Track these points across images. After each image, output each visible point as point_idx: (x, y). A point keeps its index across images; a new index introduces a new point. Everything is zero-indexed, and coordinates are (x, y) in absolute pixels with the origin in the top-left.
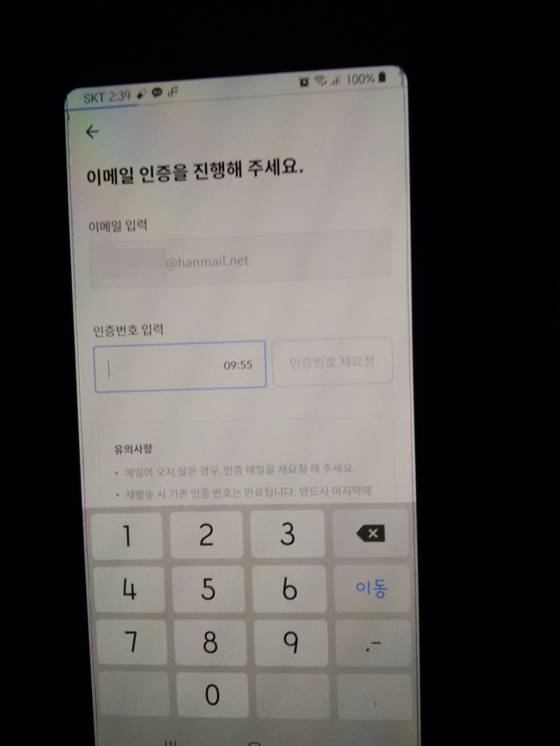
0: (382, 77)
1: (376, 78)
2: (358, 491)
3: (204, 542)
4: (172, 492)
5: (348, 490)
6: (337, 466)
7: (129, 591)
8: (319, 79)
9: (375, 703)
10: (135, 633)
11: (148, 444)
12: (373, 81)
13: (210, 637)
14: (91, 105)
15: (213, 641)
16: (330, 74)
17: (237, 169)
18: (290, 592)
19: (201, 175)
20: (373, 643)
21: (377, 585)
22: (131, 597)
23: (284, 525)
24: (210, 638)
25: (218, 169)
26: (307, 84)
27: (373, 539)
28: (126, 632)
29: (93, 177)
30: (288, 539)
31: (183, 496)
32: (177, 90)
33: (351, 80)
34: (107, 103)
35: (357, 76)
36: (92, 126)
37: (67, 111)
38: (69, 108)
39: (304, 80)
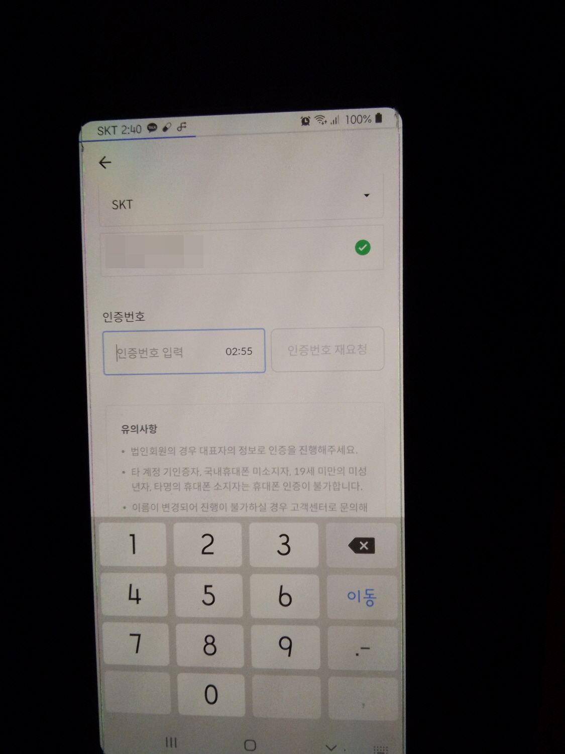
0: (379, 118)
1: (373, 118)
3: (206, 551)
7: (134, 595)
8: (319, 118)
9: (364, 705)
10: (139, 635)
12: (370, 121)
13: (210, 640)
14: (104, 137)
15: (212, 644)
16: (329, 114)
18: (285, 599)
20: (362, 648)
21: (366, 594)
22: (136, 601)
23: (281, 536)
24: (210, 642)
26: (307, 124)
27: (364, 551)
28: (131, 635)
30: (284, 549)
32: (186, 125)
33: (350, 120)
34: (119, 135)
35: (355, 116)
36: (105, 157)
37: (81, 142)
38: (83, 140)
39: (305, 120)
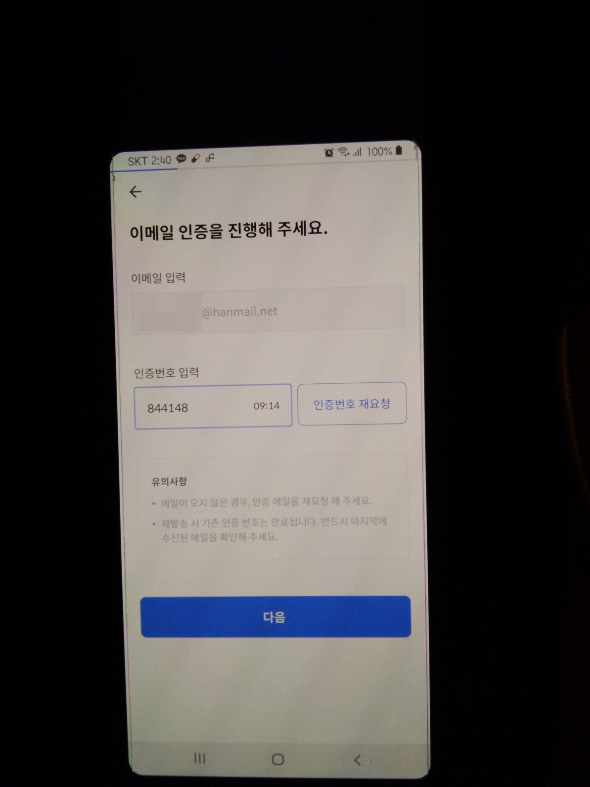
0: (399, 150)
1: (394, 151)
2: (375, 521)
4: (204, 522)
5: (365, 520)
6: (356, 498)
8: (342, 150)
11: (183, 477)
12: (391, 153)
14: (134, 167)
16: (352, 147)
17: (267, 229)
19: (236, 234)
25: (251, 229)
29: (136, 233)
31: (214, 525)
32: (214, 156)
33: (371, 152)
34: (149, 165)
35: (376, 149)
36: (135, 187)
37: (112, 172)
38: (114, 170)
39: (329, 151)
